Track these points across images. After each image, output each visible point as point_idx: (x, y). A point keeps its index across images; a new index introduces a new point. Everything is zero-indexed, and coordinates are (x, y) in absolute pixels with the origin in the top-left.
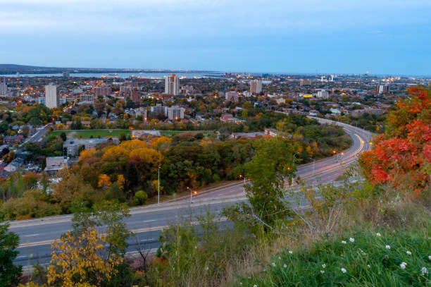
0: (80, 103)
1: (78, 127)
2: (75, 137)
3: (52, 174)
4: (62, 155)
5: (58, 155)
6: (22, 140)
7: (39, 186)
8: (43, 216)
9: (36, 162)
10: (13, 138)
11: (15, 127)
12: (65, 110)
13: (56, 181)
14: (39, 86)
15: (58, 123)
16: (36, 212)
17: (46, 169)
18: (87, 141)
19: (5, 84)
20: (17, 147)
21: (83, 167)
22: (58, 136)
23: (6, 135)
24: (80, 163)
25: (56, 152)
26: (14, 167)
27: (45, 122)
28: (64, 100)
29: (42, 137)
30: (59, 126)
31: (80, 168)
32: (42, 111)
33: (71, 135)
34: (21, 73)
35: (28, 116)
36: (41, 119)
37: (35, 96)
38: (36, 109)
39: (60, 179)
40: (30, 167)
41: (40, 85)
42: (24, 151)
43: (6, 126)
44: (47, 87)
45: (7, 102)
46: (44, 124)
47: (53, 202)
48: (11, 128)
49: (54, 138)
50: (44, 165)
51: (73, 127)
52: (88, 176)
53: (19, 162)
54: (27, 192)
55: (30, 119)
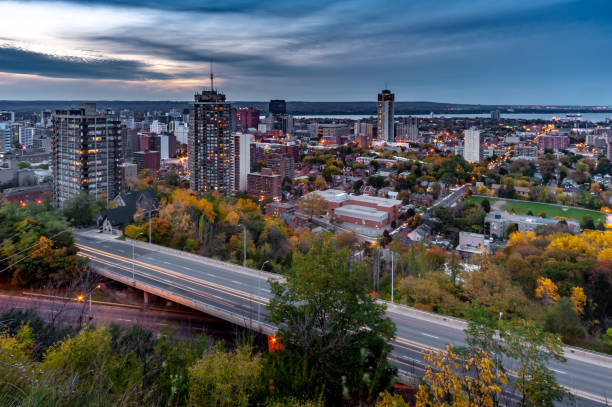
0: (515, 159)
1: (508, 193)
2: (503, 208)
3: (465, 256)
4: (482, 233)
5: (477, 232)
6: (431, 201)
7: (447, 269)
8: (447, 314)
9: (447, 235)
10: (420, 197)
11: (424, 183)
12: (491, 166)
13: (470, 268)
14: (458, 131)
15: (480, 185)
16: (439, 305)
17: (458, 248)
18: (522, 218)
19: (415, 126)
20: (424, 210)
21: (511, 257)
22: (478, 204)
23: (413, 192)
24: (508, 251)
25: (474, 226)
26: (418, 236)
27: (463, 180)
28: (490, 151)
29: (457, 202)
30: (480, 189)
31: (507, 258)
32: (459, 166)
33: (497, 205)
34: (435, 113)
35: (440, 171)
36: (456, 175)
37: (451, 144)
38: (451, 162)
39: (476, 268)
40: (439, 241)
41: (458, 128)
42: (432, 216)
43: (414, 180)
44: (466, 132)
45: (416, 150)
46: (460, 184)
47: (464, 299)
48: (419, 183)
49: (473, 206)
50: (456, 242)
51: (501, 194)
52: (520, 274)
53: (425, 229)
54: (430, 273)
55: (441, 174)
